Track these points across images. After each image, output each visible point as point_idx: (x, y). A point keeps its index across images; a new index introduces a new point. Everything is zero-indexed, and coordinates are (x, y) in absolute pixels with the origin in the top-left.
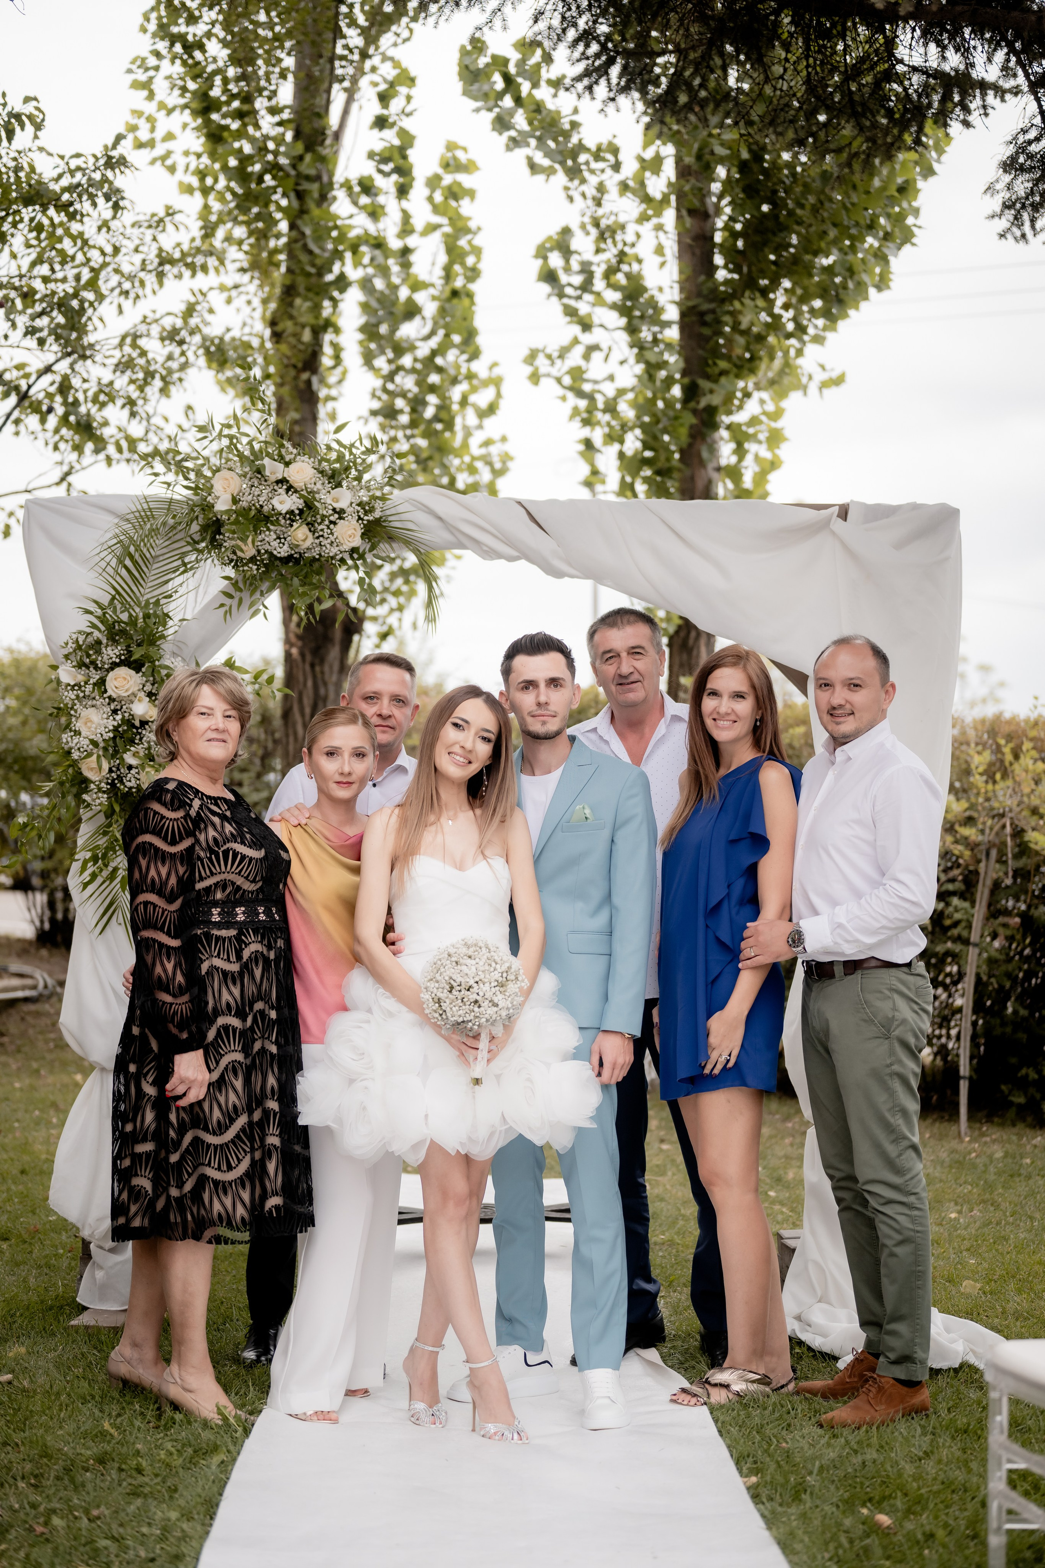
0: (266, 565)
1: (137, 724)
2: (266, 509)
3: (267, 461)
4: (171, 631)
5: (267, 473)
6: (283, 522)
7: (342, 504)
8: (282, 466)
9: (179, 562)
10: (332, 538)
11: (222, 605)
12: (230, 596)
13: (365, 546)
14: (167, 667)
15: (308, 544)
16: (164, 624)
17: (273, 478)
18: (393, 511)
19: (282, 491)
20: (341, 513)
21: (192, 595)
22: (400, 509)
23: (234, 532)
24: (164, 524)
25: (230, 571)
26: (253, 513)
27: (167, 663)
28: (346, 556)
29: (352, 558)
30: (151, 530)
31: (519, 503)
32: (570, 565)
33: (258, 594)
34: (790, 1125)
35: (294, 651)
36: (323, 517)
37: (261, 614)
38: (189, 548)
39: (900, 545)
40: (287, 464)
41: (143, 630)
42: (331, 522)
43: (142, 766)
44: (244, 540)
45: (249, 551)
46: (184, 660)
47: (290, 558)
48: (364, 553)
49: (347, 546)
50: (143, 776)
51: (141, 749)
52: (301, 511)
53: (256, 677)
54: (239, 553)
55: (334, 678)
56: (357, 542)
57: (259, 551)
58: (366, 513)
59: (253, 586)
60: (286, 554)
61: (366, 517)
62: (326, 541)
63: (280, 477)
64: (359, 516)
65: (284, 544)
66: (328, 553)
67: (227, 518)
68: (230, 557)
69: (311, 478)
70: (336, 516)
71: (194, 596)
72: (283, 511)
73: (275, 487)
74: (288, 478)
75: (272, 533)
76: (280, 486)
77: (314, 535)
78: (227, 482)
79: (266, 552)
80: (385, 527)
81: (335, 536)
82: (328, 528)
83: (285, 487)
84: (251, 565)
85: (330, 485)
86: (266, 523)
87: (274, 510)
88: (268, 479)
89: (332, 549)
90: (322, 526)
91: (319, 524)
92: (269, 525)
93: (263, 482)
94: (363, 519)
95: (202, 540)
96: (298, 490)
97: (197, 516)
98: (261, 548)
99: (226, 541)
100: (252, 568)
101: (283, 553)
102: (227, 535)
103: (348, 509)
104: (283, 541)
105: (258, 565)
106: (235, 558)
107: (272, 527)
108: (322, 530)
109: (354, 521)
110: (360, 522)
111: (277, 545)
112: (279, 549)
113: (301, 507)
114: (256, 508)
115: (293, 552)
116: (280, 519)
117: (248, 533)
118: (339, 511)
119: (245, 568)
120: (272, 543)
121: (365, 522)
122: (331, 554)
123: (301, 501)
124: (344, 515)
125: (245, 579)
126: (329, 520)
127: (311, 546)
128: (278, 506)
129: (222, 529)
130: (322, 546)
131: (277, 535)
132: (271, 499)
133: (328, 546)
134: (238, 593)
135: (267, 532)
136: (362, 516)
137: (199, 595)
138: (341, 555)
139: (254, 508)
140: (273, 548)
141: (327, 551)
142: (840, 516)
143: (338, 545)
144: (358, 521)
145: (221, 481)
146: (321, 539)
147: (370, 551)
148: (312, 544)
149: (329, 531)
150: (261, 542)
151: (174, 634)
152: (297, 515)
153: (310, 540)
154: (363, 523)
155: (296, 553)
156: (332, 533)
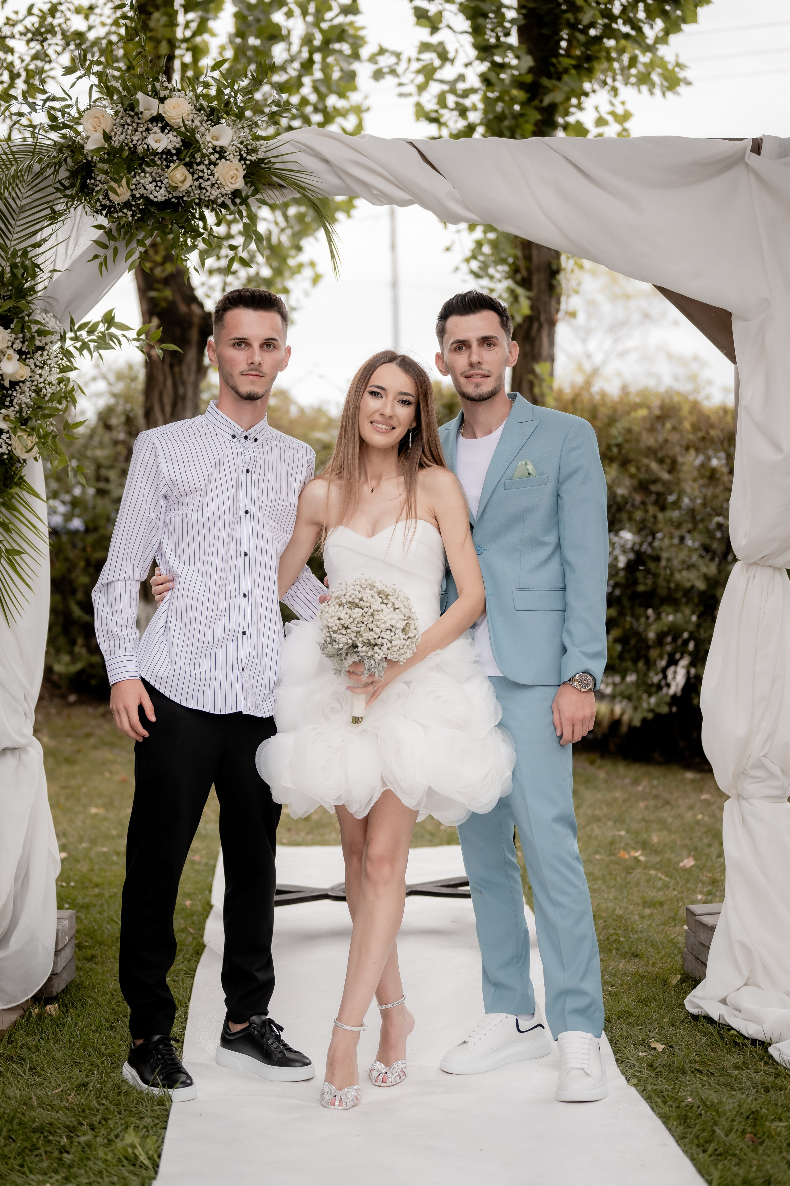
0: (141, 211)
1: (7, 384)
2: (140, 148)
3: (140, 95)
4: (39, 287)
5: (141, 109)
6: (159, 162)
7: (223, 142)
8: (156, 102)
9: (48, 211)
10: (213, 180)
11: (96, 257)
12: (105, 247)
13: (247, 191)
14: (38, 322)
15: (186, 185)
16: (34, 276)
17: (147, 115)
18: (276, 152)
19: (157, 129)
20: (221, 152)
21: (61, 248)
22: (286, 150)
23: (106, 173)
24: (30, 167)
25: (102, 220)
26: (126, 153)
27: (38, 318)
28: (229, 202)
29: (234, 204)
30: (15, 177)
31: (411, 143)
32: (468, 210)
33: (134, 244)
34: (640, 788)
36: (203, 156)
38: (59, 195)
40: (162, 100)
41: (11, 284)
42: (211, 163)
43: (15, 430)
44: (118, 181)
45: (122, 194)
46: (55, 317)
47: (167, 203)
48: (247, 197)
49: (229, 188)
50: (15, 441)
51: (11, 412)
52: (178, 150)
54: (113, 198)
55: (192, 378)
56: (239, 184)
57: (133, 196)
58: (249, 152)
59: (129, 234)
60: (164, 198)
61: (249, 157)
62: (206, 183)
63: (155, 114)
64: (241, 155)
65: (160, 188)
66: (209, 197)
67: (98, 159)
68: (103, 203)
69: (188, 115)
70: (217, 155)
71: (65, 248)
72: (160, 150)
73: (150, 125)
74: (163, 115)
75: (148, 175)
76: (155, 124)
77: (193, 176)
78: (97, 120)
79: (142, 196)
80: (270, 169)
81: (216, 177)
82: (208, 169)
83: (160, 125)
84: (125, 211)
85: (209, 122)
86: (141, 165)
87: (148, 149)
88: (140, 116)
89: (213, 192)
90: (201, 167)
91: (198, 164)
92: (144, 166)
93: (137, 121)
94: (245, 159)
95: (72, 186)
96: (175, 127)
97: (66, 160)
98: (134, 192)
99: (96, 186)
100: (126, 214)
101: (159, 197)
102: (98, 178)
103: (230, 148)
104: (159, 184)
105: (133, 211)
106: (108, 203)
107: (147, 169)
108: (202, 171)
109: (236, 161)
110: (242, 162)
111: (153, 188)
112: (155, 193)
113: (178, 146)
114: (130, 148)
115: (171, 196)
116: (156, 159)
117: (122, 174)
118: (218, 149)
119: (120, 214)
120: (147, 187)
121: (248, 162)
122: (212, 198)
123: (179, 139)
124: (225, 155)
125: (119, 228)
126: (209, 159)
127: (190, 189)
128: (154, 145)
129: (93, 171)
130: (200, 188)
131: (152, 177)
132: (145, 138)
133: (209, 188)
134: (112, 243)
135: (143, 174)
136: (245, 155)
137: (69, 247)
138: (222, 199)
139: (127, 148)
140: (149, 192)
141: (208, 194)
142: (752, 151)
143: (218, 188)
144: (240, 161)
145: (91, 120)
146: (201, 181)
147: (253, 195)
148: (191, 186)
149: (209, 172)
150: (136, 185)
151: (45, 288)
152: (174, 155)
153: (189, 182)
154: (245, 164)
155: (173, 197)
156: (212, 174)
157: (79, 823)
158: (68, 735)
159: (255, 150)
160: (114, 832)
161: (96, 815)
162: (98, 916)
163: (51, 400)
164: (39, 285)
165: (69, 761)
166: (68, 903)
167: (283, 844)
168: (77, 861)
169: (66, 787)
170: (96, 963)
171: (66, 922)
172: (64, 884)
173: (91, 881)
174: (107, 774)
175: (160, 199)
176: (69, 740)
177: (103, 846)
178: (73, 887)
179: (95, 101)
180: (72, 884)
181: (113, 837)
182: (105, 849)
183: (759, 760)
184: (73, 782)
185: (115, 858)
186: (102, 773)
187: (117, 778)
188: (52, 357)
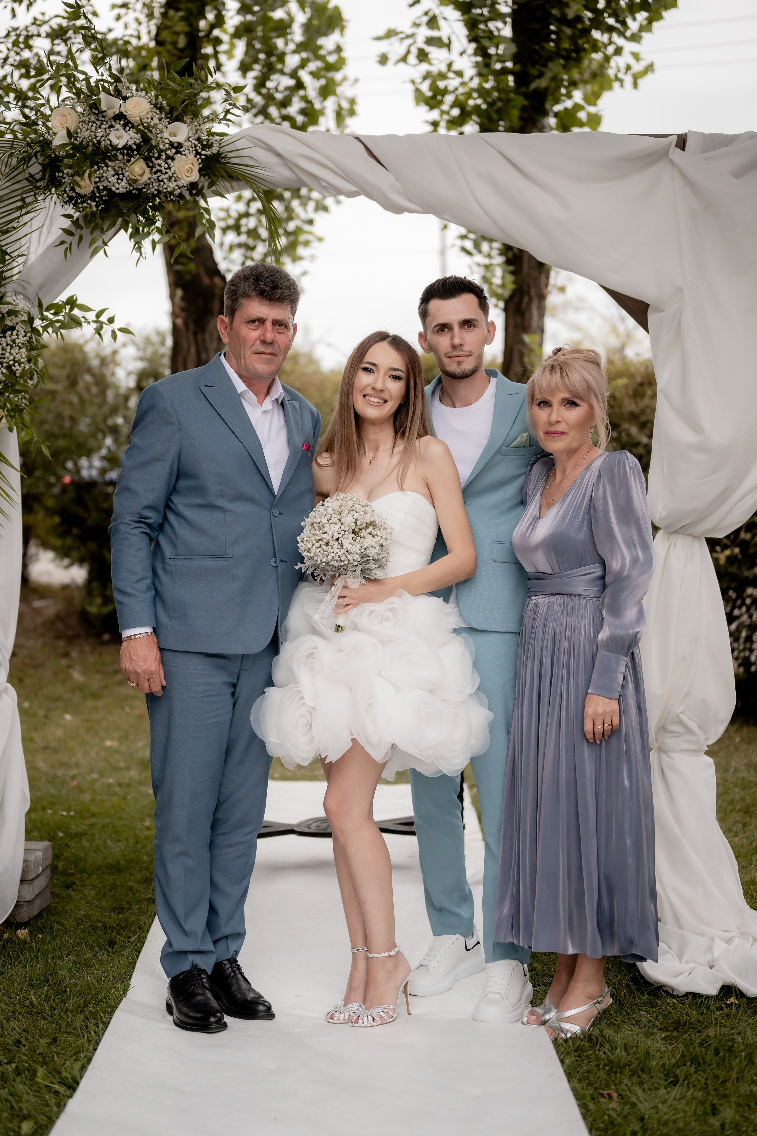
0: (105, 202)
2: (103, 143)
3: (103, 96)
4: (16, 271)
5: (103, 107)
6: (120, 157)
7: (180, 138)
8: (118, 101)
9: (19, 203)
10: (170, 173)
11: (62, 243)
12: (71, 234)
13: (205, 182)
14: (9, 304)
15: (145, 178)
17: (110, 113)
18: (232, 147)
19: (119, 126)
20: (178, 147)
21: (35, 235)
22: (239, 145)
23: (71, 168)
25: (70, 210)
26: (90, 149)
27: (8, 299)
29: (191, 194)
31: (358, 139)
32: (410, 200)
33: (97, 233)
35: (179, 322)
36: (160, 151)
37: (102, 252)
38: (31, 187)
39: (739, 174)
40: (125, 99)
42: (168, 157)
45: (86, 186)
47: (129, 193)
48: (204, 189)
49: (185, 181)
52: (139, 146)
53: (99, 315)
54: (78, 189)
56: (195, 177)
58: (204, 147)
59: (94, 223)
60: (125, 190)
61: (203, 152)
62: (163, 176)
63: (117, 112)
64: (196, 151)
65: (122, 180)
66: (166, 189)
67: (64, 154)
68: (70, 194)
69: (148, 113)
70: (174, 150)
71: (38, 235)
72: (120, 146)
73: (113, 123)
74: (125, 113)
75: (110, 169)
76: (118, 121)
77: (152, 170)
78: (64, 118)
79: (105, 188)
80: (224, 163)
81: (172, 171)
82: (167, 163)
83: (122, 122)
84: (89, 202)
85: (168, 120)
86: (104, 160)
87: (111, 145)
88: (104, 114)
89: (170, 184)
90: (159, 161)
91: (157, 159)
92: (107, 161)
93: (100, 118)
94: (200, 154)
95: (42, 179)
96: (136, 124)
97: (36, 155)
98: (99, 184)
99: (64, 178)
100: (91, 205)
101: (121, 189)
102: (66, 171)
103: (186, 144)
104: (121, 177)
105: (97, 202)
106: (74, 195)
107: (110, 163)
108: (160, 165)
109: (191, 156)
110: (198, 157)
111: (115, 181)
112: (117, 185)
113: (138, 142)
114: (94, 144)
115: (131, 188)
116: (118, 154)
117: (85, 168)
118: (176, 145)
119: (85, 205)
120: (110, 180)
121: (203, 157)
122: (169, 190)
123: (139, 136)
124: (181, 150)
125: (86, 217)
126: (166, 154)
127: (148, 182)
128: (115, 141)
129: (60, 166)
130: (160, 181)
131: (115, 170)
132: (109, 134)
133: (166, 181)
134: (78, 231)
135: (105, 168)
136: (200, 150)
137: (42, 235)
138: (179, 191)
139: (91, 144)
140: (111, 184)
141: (165, 186)
142: (677, 146)
143: (175, 181)
144: (195, 156)
145: (58, 118)
146: (159, 174)
147: (209, 187)
148: (149, 179)
149: (166, 166)
150: (100, 178)
151: (19, 272)
152: (135, 150)
153: (147, 175)
154: (200, 158)
155: (134, 189)
156: (169, 168)
157: (93, 755)
158: (98, 672)
159: (209, 146)
160: (122, 764)
161: (110, 747)
162: (88, 845)
163: (21, 376)
164: (14, 269)
165: (95, 696)
166: (62, 832)
167: (274, 779)
168: (82, 791)
169: (87, 721)
170: (73, 890)
171: (40, 854)
172: (65, 813)
173: (88, 811)
174: (127, 709)
175: (122, 190)
176: (98, 677)
177: (109, 778)
178: (71, 817)
179: (64, 100)
180: (72, 813)
181: (120, 769)
182: (111, 780)
183: (677, 716)
184: (95, 717)
185: (117, 789)
186: (123, 708)
187: (136, 712)
188: (20, 337)
